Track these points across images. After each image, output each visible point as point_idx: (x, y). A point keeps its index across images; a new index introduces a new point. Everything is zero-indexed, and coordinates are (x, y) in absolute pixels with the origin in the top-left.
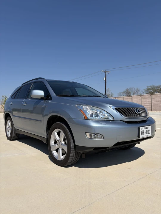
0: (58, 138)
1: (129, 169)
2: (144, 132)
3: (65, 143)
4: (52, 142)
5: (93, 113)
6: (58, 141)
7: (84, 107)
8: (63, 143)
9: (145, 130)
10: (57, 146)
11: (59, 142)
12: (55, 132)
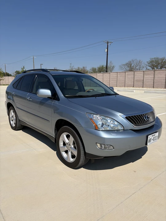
0: (67, 141)
1: (135, 172)
2: (152, 139)
3: (75, 147)
4: (61, 144)
5: (103, 122)
6: (67, 143)
7: (95, 116)
8: (72, 146)
9: (153, 138)
10: (66, 148)
11: (69, 144)
12: (64, 135)
